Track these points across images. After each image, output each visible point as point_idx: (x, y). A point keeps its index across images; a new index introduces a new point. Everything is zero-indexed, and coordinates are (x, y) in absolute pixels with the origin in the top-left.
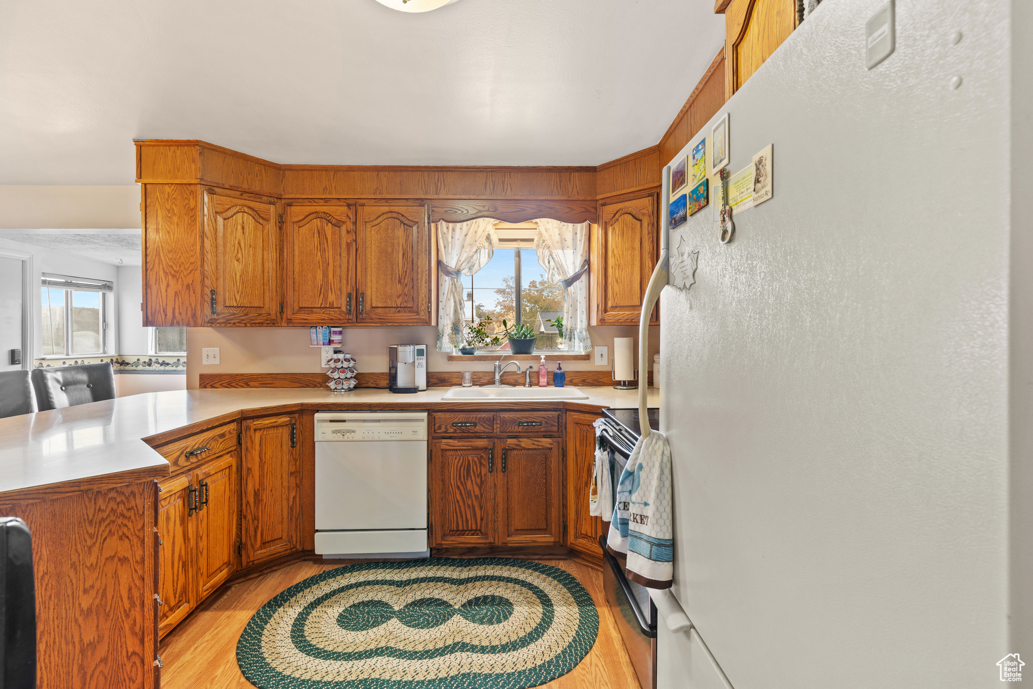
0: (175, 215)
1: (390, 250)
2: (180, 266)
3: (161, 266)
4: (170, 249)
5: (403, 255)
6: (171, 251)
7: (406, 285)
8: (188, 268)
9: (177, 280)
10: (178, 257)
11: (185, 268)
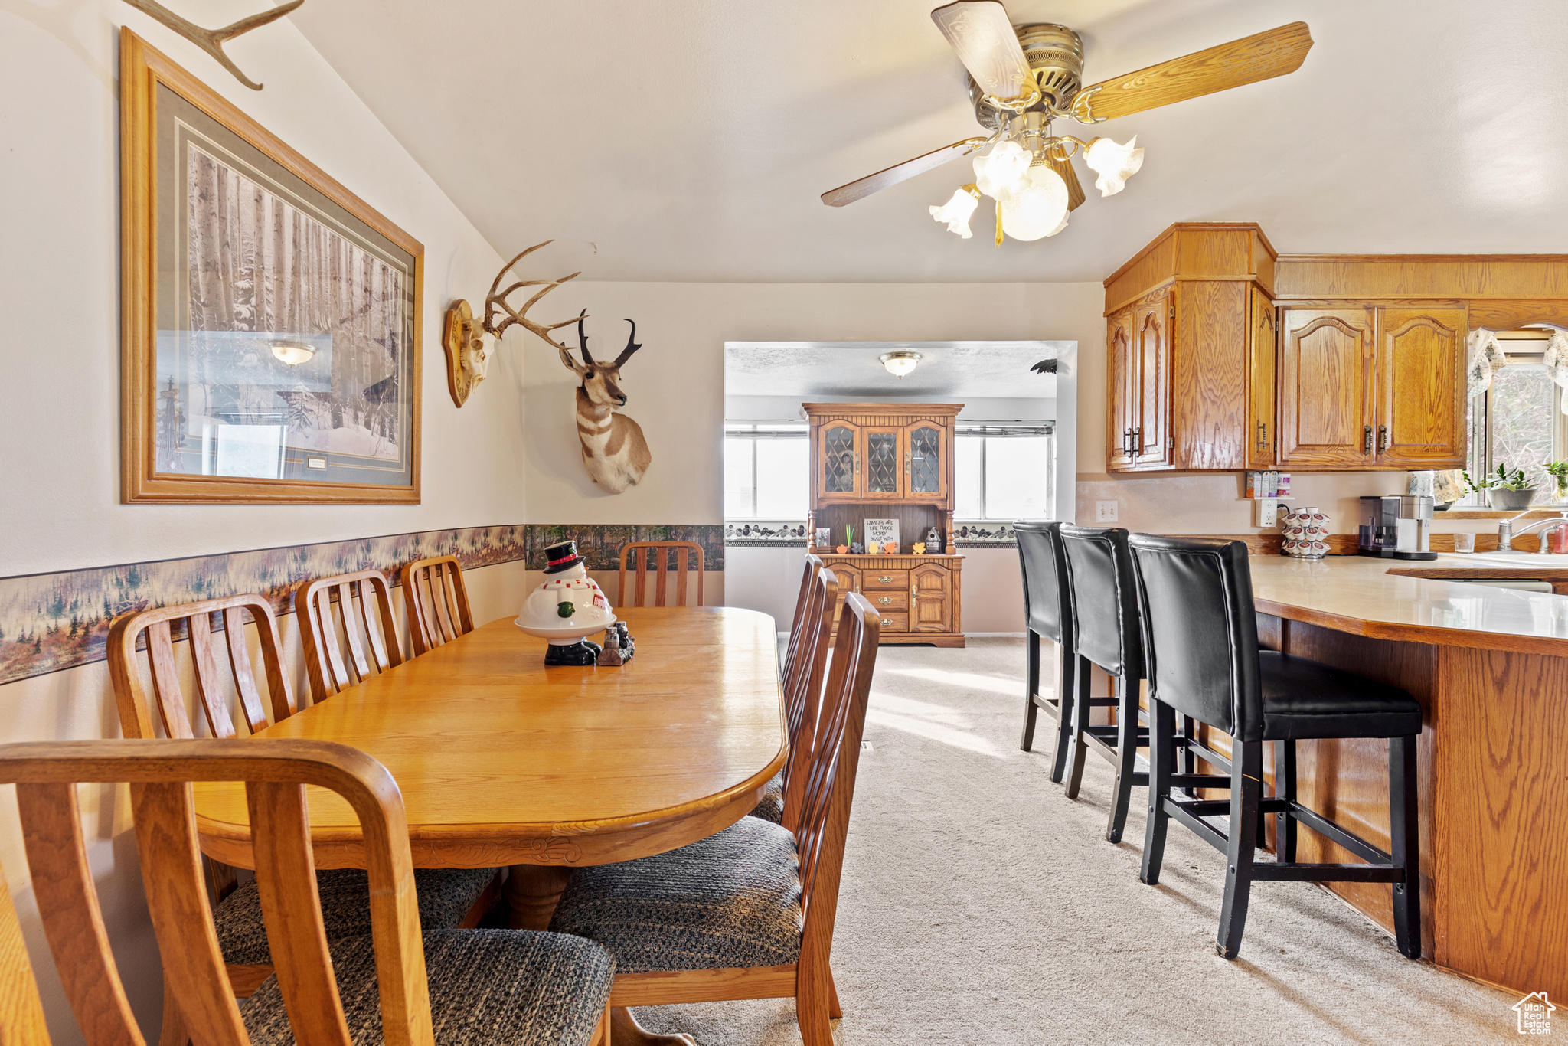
0: (1218, 322)
1: (1419, 368)
2: (1222, 389)
3: (1198, 389)
4: (1210, 367)
5: (1437, 374)
6: (1211, 369)
7: (1440, 415)
8: (1233, 392)
9: (1218, 407)
10: (1220, 377)
11: (1228, 392)
